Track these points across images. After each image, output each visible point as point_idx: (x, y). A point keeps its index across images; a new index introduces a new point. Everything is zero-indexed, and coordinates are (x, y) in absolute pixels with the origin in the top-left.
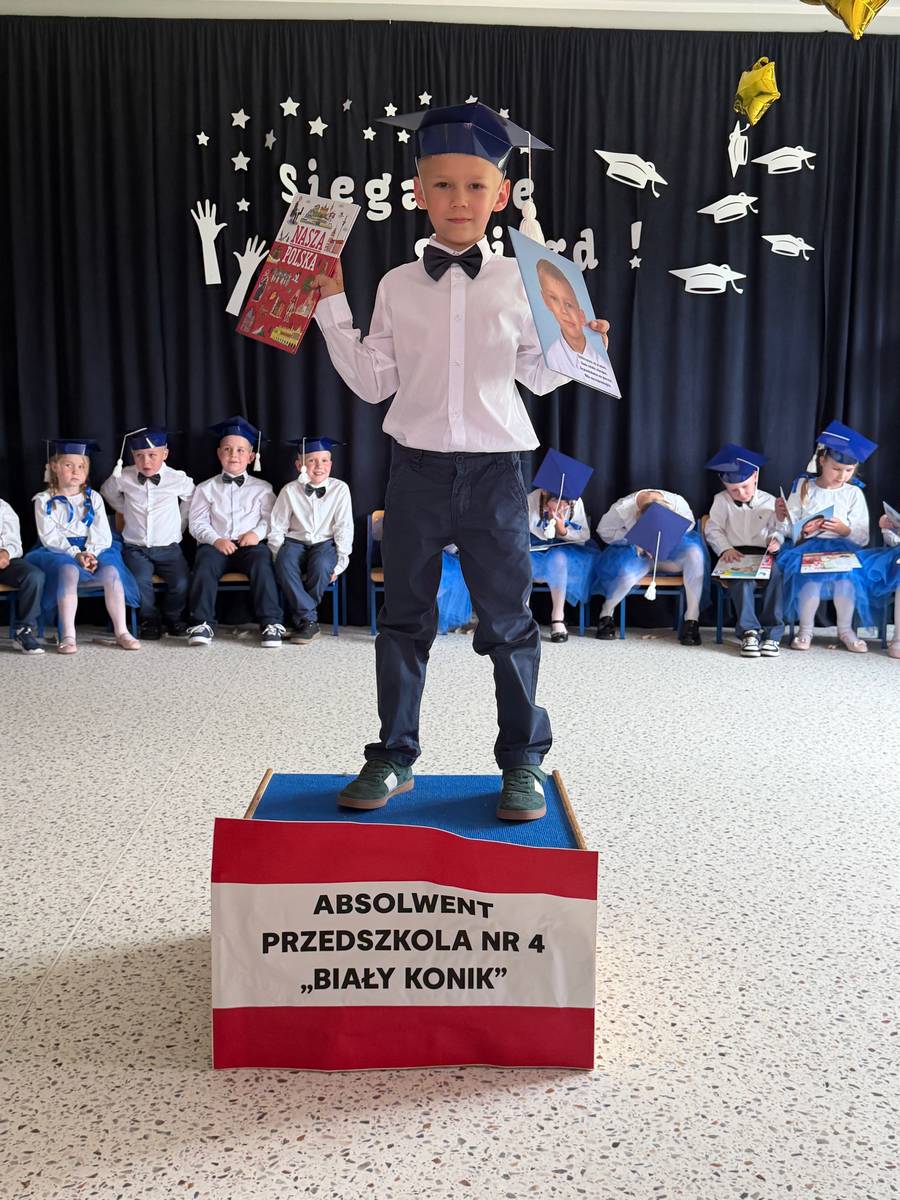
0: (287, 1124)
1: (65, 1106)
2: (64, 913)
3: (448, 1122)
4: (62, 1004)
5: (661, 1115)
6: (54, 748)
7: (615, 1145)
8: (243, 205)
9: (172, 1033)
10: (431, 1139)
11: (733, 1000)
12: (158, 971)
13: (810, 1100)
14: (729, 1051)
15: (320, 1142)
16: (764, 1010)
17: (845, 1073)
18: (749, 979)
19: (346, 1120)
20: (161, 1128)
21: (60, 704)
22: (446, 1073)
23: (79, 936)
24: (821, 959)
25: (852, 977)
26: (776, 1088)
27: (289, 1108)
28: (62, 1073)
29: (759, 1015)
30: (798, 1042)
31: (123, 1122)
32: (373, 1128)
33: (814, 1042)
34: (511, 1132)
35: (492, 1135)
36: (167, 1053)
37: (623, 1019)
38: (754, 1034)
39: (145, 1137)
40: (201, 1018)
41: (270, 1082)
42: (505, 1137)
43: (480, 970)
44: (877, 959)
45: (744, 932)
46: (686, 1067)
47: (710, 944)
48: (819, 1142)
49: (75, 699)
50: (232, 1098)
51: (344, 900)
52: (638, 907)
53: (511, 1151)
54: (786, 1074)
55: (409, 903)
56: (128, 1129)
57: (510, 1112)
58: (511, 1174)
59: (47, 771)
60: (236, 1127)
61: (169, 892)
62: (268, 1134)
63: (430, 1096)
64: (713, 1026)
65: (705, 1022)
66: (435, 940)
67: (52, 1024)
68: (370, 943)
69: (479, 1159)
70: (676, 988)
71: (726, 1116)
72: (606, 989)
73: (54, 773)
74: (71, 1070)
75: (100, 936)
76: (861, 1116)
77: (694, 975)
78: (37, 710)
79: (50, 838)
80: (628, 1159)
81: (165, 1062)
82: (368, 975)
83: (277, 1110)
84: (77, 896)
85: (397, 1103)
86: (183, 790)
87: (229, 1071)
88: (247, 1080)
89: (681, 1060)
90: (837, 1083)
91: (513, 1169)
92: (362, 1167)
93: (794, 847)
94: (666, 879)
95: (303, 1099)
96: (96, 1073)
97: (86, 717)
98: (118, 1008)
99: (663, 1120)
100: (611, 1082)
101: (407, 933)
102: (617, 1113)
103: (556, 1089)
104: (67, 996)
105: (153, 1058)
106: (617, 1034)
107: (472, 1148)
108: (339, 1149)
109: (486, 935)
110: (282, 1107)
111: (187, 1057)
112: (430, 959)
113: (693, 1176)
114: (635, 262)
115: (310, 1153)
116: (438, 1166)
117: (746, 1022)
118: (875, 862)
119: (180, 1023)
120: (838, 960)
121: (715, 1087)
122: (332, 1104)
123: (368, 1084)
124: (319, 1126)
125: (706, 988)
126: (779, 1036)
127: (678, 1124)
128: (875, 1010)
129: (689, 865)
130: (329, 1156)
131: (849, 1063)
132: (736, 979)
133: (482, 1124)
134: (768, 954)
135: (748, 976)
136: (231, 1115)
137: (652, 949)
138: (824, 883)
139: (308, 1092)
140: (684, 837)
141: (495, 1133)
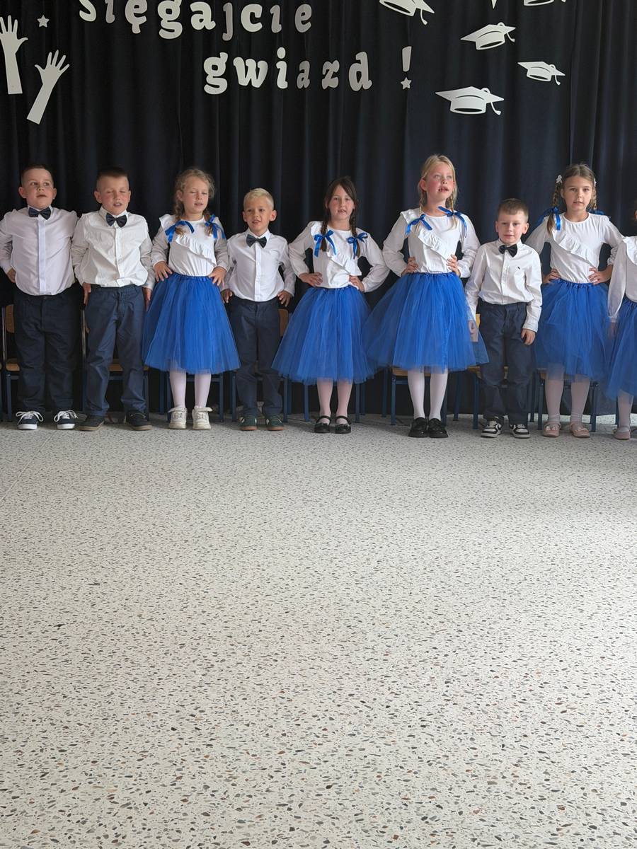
0: (65, 779)
3: (197, 775)
5: (368, 767)
7: (329, 787)
8: (43, 22)
10: (182, 786)
11: (439, 689)
13: (488, 756)
14: (430, 724)
16: (463, 696)
17: (519, 738)
18: (455, 675)
19: (114, 776)
24: (514, 661)
25: (538, 673)
26: (462, 748)
27: (67, 769)
29: (458, 700)
30: (485, 717)
32: (135, 780)
33: (498, 717)
34: (247, 780)
35: (231, 783)
38: (452, 712)
42: (242, 784)
44: (561, 661)
45: (456, 643)
46: (393, 735)
47: (428, 652)
48: (489, 783)
50: (20, 763)
52: (374, 626)
53: (245, 792)
54: (472, 739)
57: (249, 767)
58: (243, 807)
63: (183, 758)
64: (419, 707)
65: (414, 705)
69: (218, 799)
71: (420, 767)
72: (338, 683)
76: (526, 767)
77: (411, 674)
80: (338, 796)
83: (56, 771)
88: (34, 751)
89: (390, 730)
90: (511, 745)
91: (245, 805)
92: (123, 806)
93: (510, 582)
94: (399, 607)
95: (79, 763)
99: (368, 770)
100: (331, 746)
102: (333, 766)
106: (341, 714)
107: (213, 791)
108: (106, 794)
110: (62, 768)
113: (386, 806)
114: (406, 84)
115: (82, 798)
116: (185, 804)
117: (447, 705)
118: (574, 593)
120: (530, 662)
121: (413, 748)
125: (417, 682)
126: (471, 713)
127: (381, 773)
128: (551, 695)
129: (421, 596)
130: (96, 800)
131: (524, 732)
132: (444, 675)
133: (224, 775)
134: (474, 658)
135: (454, 673)
136: (19, 774)
137: (380, 656)
138: (529, 608)
139: (84, 758)
140: (420, 576)
141: (233, 781)
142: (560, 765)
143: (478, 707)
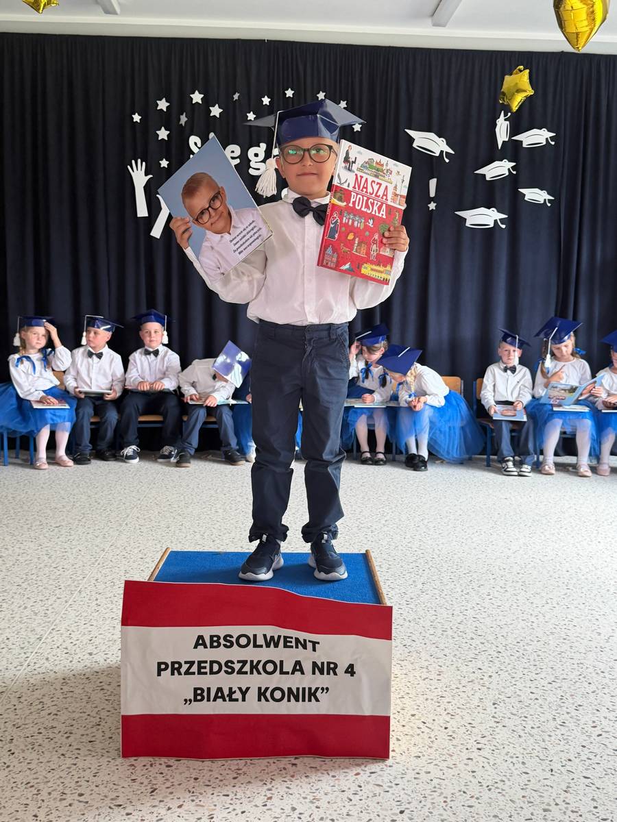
0: (171, 796)
1: (15, 782)
2: (23, 648)
3: (285, 796)
4: (17, 711)
5: (435, 791)
6: (22, 535)
7: (402, 812)
8: (164, 163)
9: (92, 733)
10: (272, 807)
11: (488, 711)
12: (86, 689)
13: (539, 781)
14: (484, 747)
15: (193, 809)
16: (510, 718)
17: (564, 763)
18: (500, 697)
19: (213, 794)
20: (81, 798)
21: (29, 504)
22: (285, 761)
23: (32, 664)
24: (550, 683)
25: (572, 695)
26: (516, 772)
27: (173, 785)
28: (14, 760)
29: (506, 722)
30: (532, 740)
31: (55, 794)
32: (232, 799)
33: (544, 741)
34: (329, 802)
35: (315, 805)
36: (89, 746)
37: (411, 724)
38: (502, 735)
39: (70, 805)
40: (115, 722)
41: (160, 767)
42: (324, 807)
43: (310, 689)
44: (590, 683)
45: (498, 664)
46: (453, 758)
47: (474, 672)
48: (545, 810)
49: (39, 500)
50: (133, 778)
51: (215, 639)
52: (425, 646)
53: (328, 816)
54: (523, 763)
55: (260, 641)
56: (58, 799)
57: (329, 789)
59: (17, 551)
60: (134, 798)
61: (97, 635)
62: (157, 803)
63: (272, 777)
64: (473, 729)
65: (469, 726)
66: (279, 668)
67: (9, 725)
68: (233, 670)
70: (449, 702)
71: (480, 792)
72: (400, 703)
73: (23, 551)
74: (20, 757)
75: (47, 664)
76: (575, 792)
77: (461, 694)
78: (13, 508)
79: (16, 597)
81: (87, 753)
82: (231, 692)
83: (164, 787)
84: (32, 637)
85: (249, 782)
86: (111, 563)
87: (132, 760)
88: (144, 766)
89: (450, 753)
90: (559, 770)
93: (535, 606)
94: (445, 627)
95: (183, 779)
96: (38, 759)
97: (46, 513)
98: (56, 715)
99: (435, 794)
100: (400, 768)
101: (259, 662)
102: (404, 789)
103: (362, 773)
104: (21, 706)
105: (79, 749)
106: (406, 735)
107: (300, 814)
108: (207, 814)
109: (315, 664)
110: (168, 784)
111: (103, 749)
112: (276, 680)
114: (432, 206)
115: (186, 817)
117: (497, 727)
119: (99, 725)
120: (563, 684)
121: (473, 772)
122: (204, 782)
123: (229, 769)
124: (194, 798)
125: (469, 703)
126: (520, 736)
127: (447, 798)
128: (587, 718)
129: (461, 618)
130: (199, 819)
131: (568, 756)
132: (491, 696)
133: (308, 797)
134: (514, 680)
135: (500, 694)
136: (131, 790)
137: (434, 676)
138: (554, 630)
139: (187, 774)
140: (459, 598)
141: (317, 804)
142: (605, 791)
143: (524, 730)
